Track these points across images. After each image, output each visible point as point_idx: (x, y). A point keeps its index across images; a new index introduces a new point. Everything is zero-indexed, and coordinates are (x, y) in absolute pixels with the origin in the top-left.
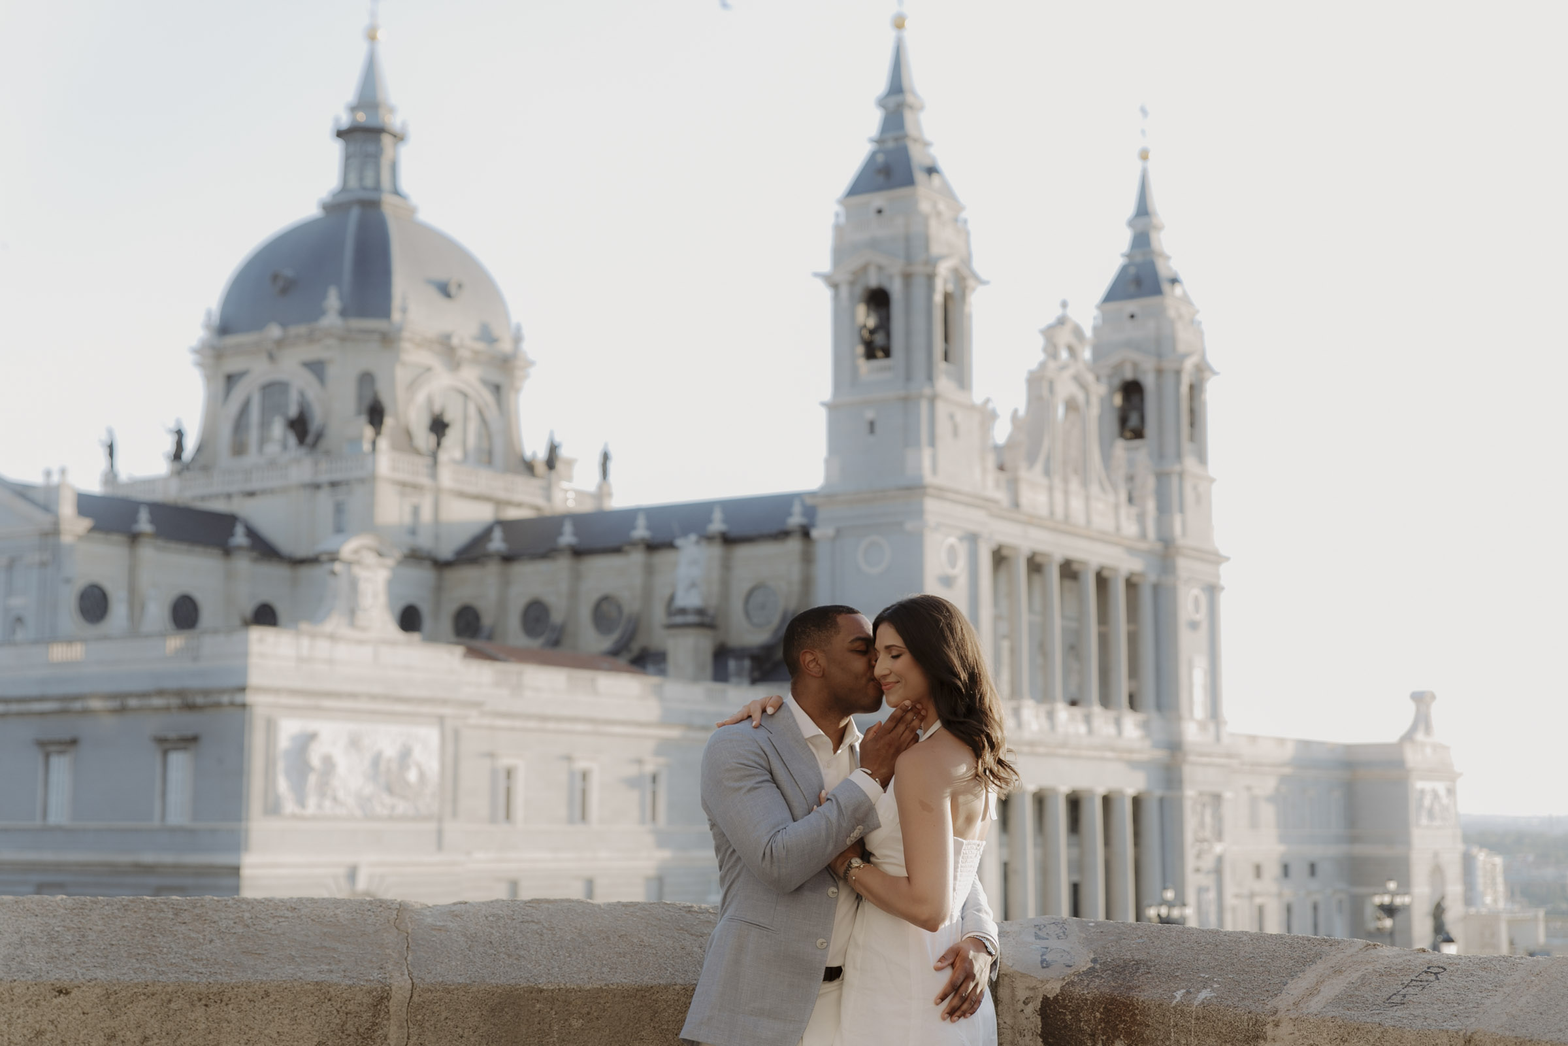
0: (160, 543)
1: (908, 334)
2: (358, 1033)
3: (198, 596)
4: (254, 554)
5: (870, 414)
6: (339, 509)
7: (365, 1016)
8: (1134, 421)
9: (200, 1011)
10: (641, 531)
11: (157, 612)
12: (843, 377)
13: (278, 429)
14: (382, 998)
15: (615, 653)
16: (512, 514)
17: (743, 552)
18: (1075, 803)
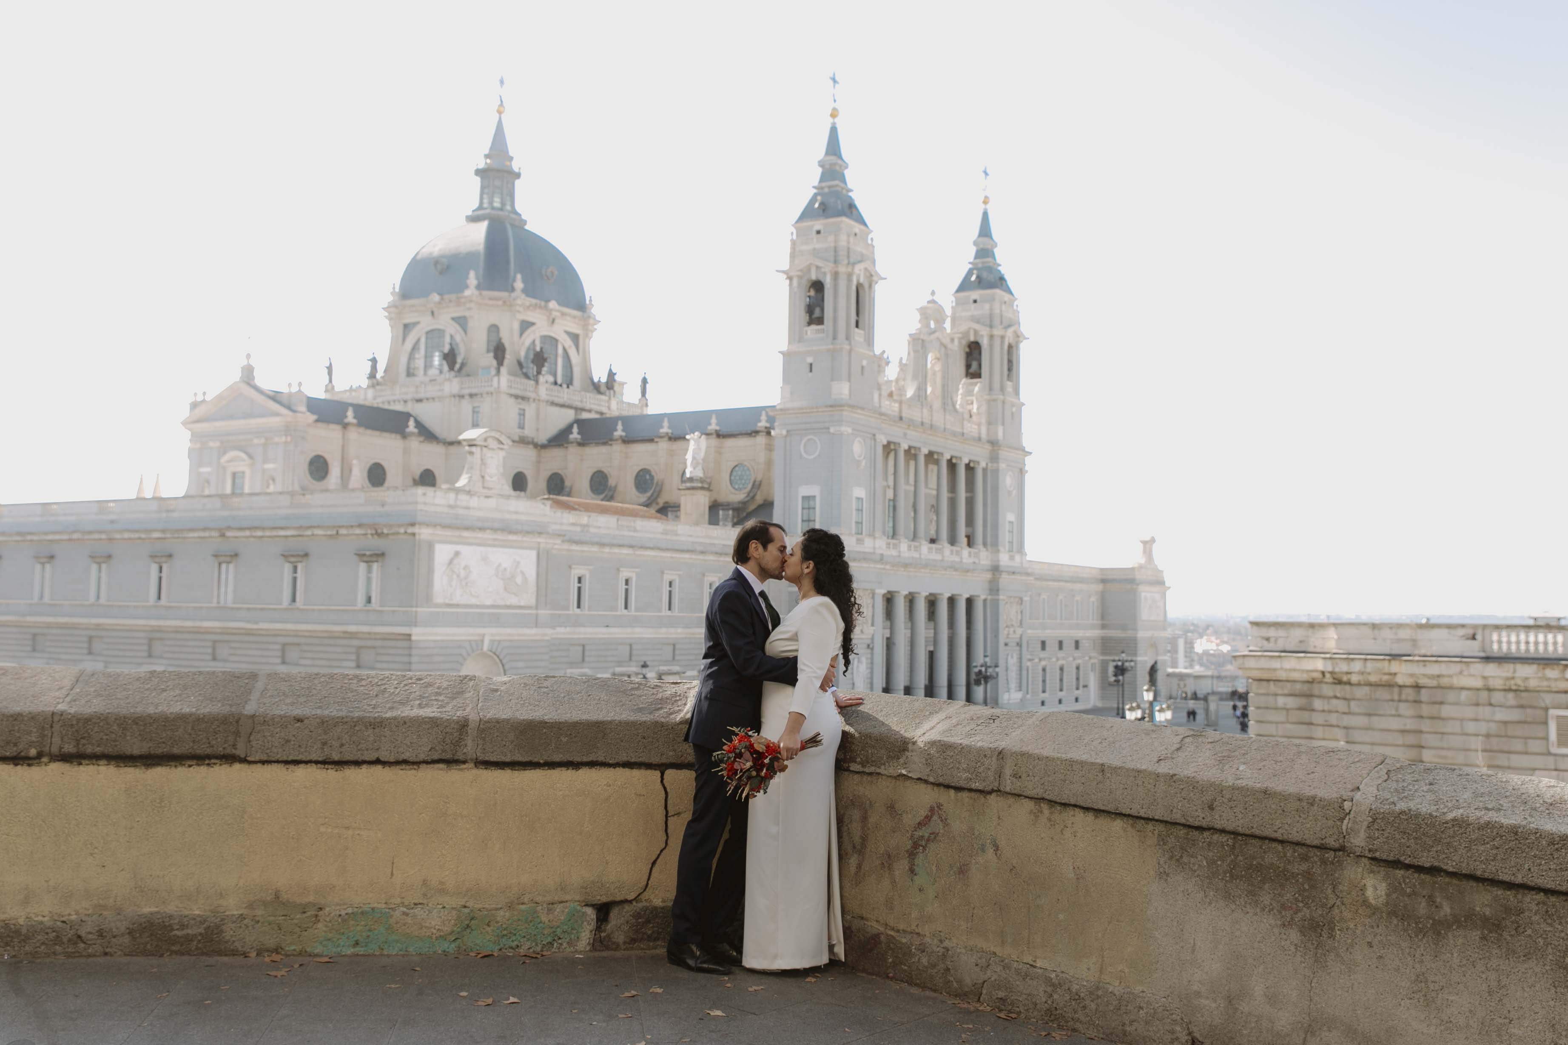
0: (361, 430)
1: (835, 310)
2: (452, 743)
3: (385, 464)
4: (422, 439)
5: (810, 360)
6: (475, 411)
7: (455, 734)
8: (974, 365)
9: (370, 731)
10: (665, 429)
11: (358, 475)
12: (795, 336)
13: (437, 360)
14: (464, 726)
15: (647, 505)
16: (585, 416)
17: (730, 442)
18: (932, 603)
